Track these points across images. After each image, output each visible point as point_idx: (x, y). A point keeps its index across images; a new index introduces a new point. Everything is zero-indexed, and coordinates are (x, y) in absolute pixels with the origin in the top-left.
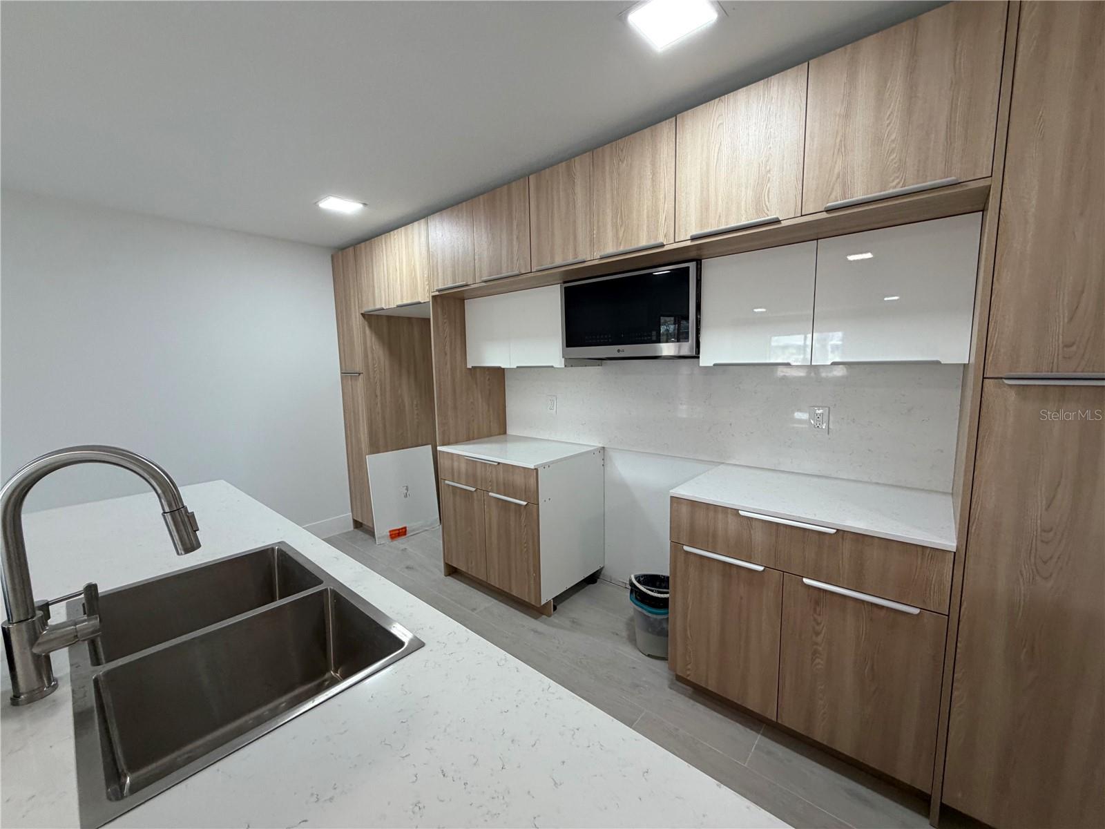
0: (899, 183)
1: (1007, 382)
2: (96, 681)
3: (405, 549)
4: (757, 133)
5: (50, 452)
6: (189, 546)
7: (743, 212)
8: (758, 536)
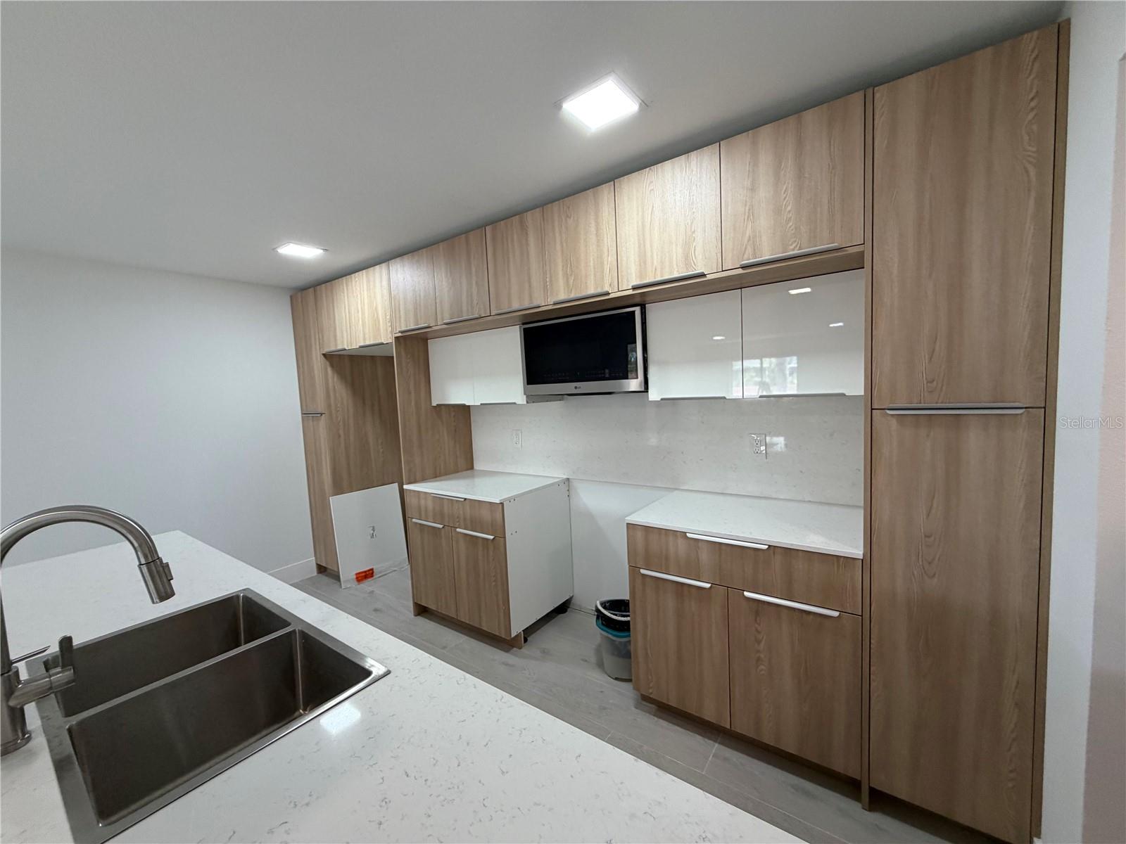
0: (797, 246)
1: (888, 412)
2: (70, 731)
3: (373, 592)
4: (682, 199)
5: (26, 515)
6: (164, 594)
7: (675, 266)
8: (705, 556)
